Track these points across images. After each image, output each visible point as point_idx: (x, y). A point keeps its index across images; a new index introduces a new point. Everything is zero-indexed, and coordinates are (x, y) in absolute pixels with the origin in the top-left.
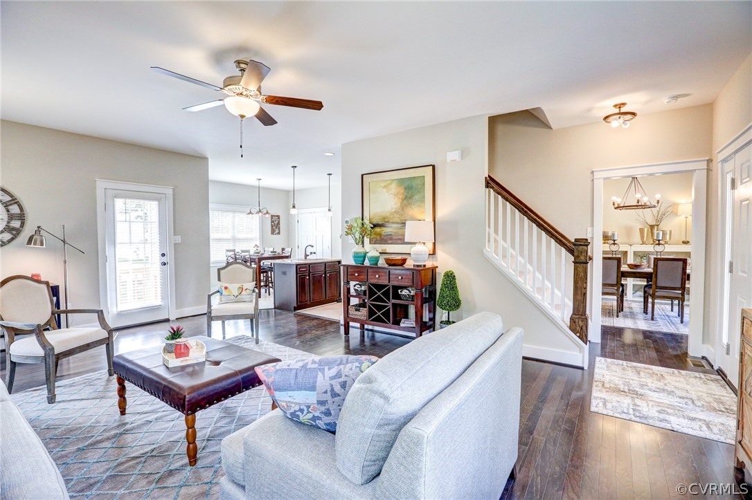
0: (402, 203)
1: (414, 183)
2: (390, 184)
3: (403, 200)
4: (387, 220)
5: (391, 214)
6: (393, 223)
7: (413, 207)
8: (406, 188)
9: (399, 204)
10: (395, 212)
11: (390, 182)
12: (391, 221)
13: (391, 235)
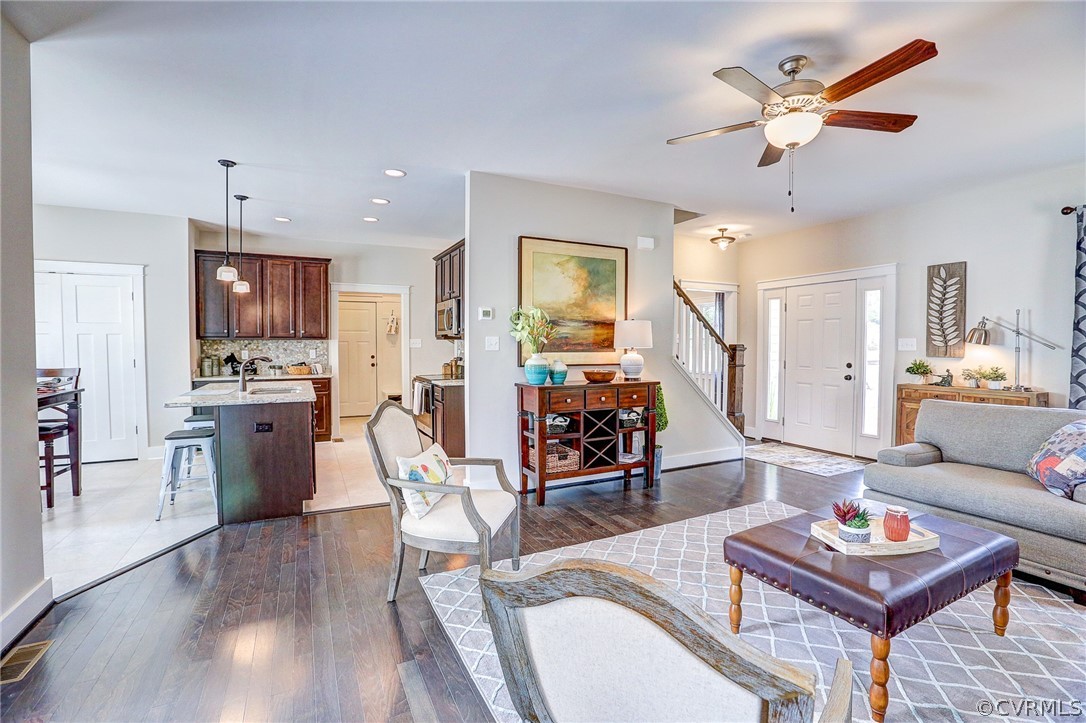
0: (584, 292)
1: (602, 268)
2: (568, 261)
3: (586, 288)
4: (561, 315)
5: (569, 306)
6: (572, 320)
7: (600, 299)
8: (590, 272)
9: (580, 294)
10: (575, 304)
11: (567, 258)
12: (568, 317)
13: (567, 337)
